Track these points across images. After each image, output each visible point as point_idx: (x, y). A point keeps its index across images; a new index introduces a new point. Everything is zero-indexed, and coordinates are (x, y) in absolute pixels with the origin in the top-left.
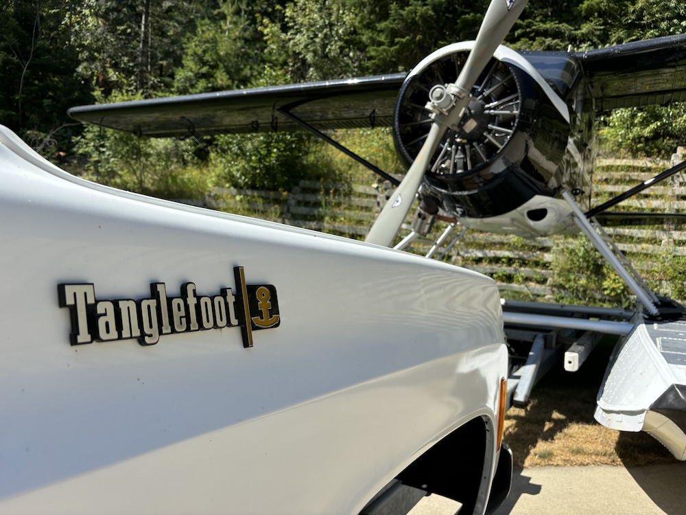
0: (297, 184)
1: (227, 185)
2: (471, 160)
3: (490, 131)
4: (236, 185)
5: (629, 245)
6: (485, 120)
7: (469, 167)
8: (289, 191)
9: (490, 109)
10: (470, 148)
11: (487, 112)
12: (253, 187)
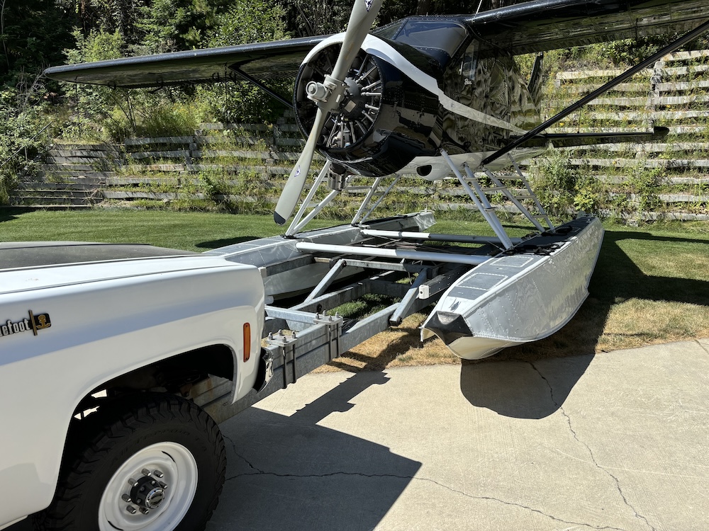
0: (282, 115)
1: (215, 120)
2: (355, 133)
3: (367, 110)
4: (222, 120)
5: (603, 160)
6: (362, 101)
7: (354, 141)
8: (274, 123)
9: (366, 91)
10: (354, 124)
11: (363, 93)
12: (238, 121)
